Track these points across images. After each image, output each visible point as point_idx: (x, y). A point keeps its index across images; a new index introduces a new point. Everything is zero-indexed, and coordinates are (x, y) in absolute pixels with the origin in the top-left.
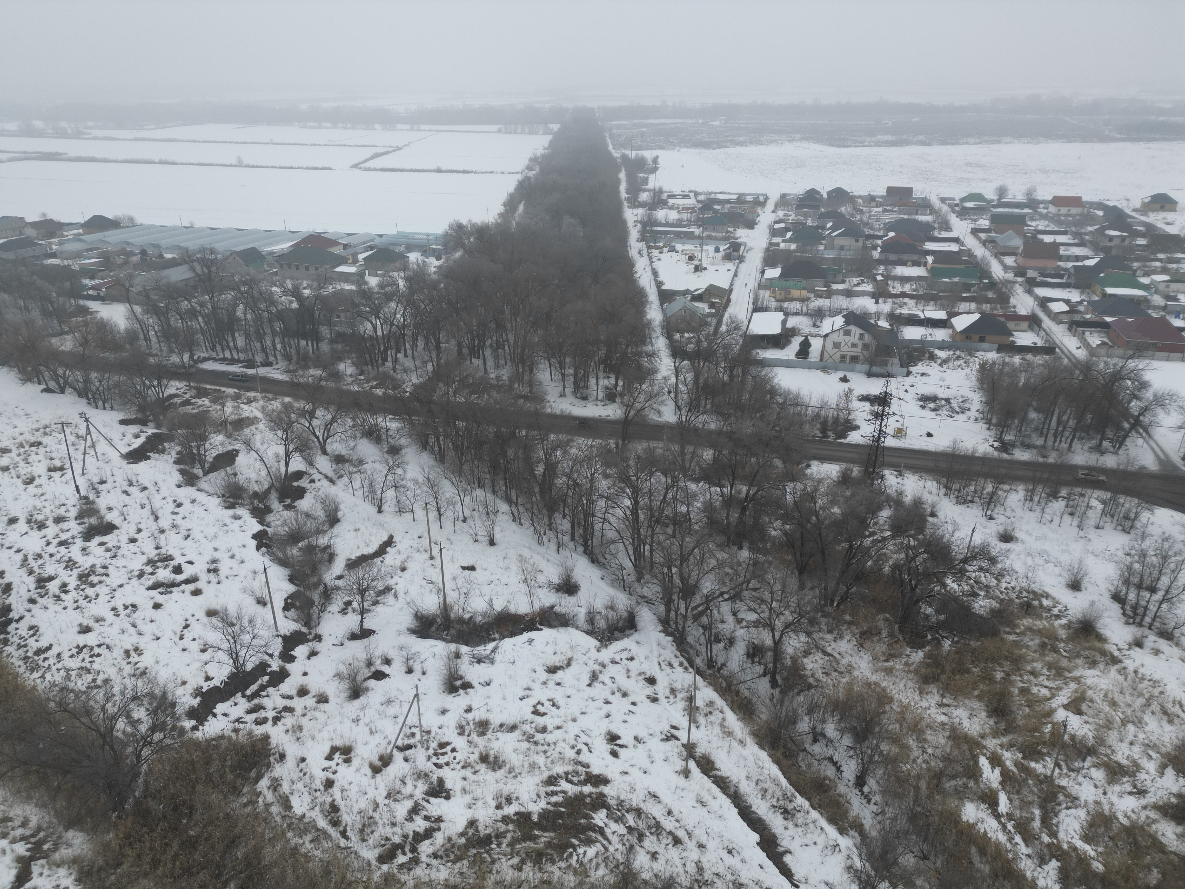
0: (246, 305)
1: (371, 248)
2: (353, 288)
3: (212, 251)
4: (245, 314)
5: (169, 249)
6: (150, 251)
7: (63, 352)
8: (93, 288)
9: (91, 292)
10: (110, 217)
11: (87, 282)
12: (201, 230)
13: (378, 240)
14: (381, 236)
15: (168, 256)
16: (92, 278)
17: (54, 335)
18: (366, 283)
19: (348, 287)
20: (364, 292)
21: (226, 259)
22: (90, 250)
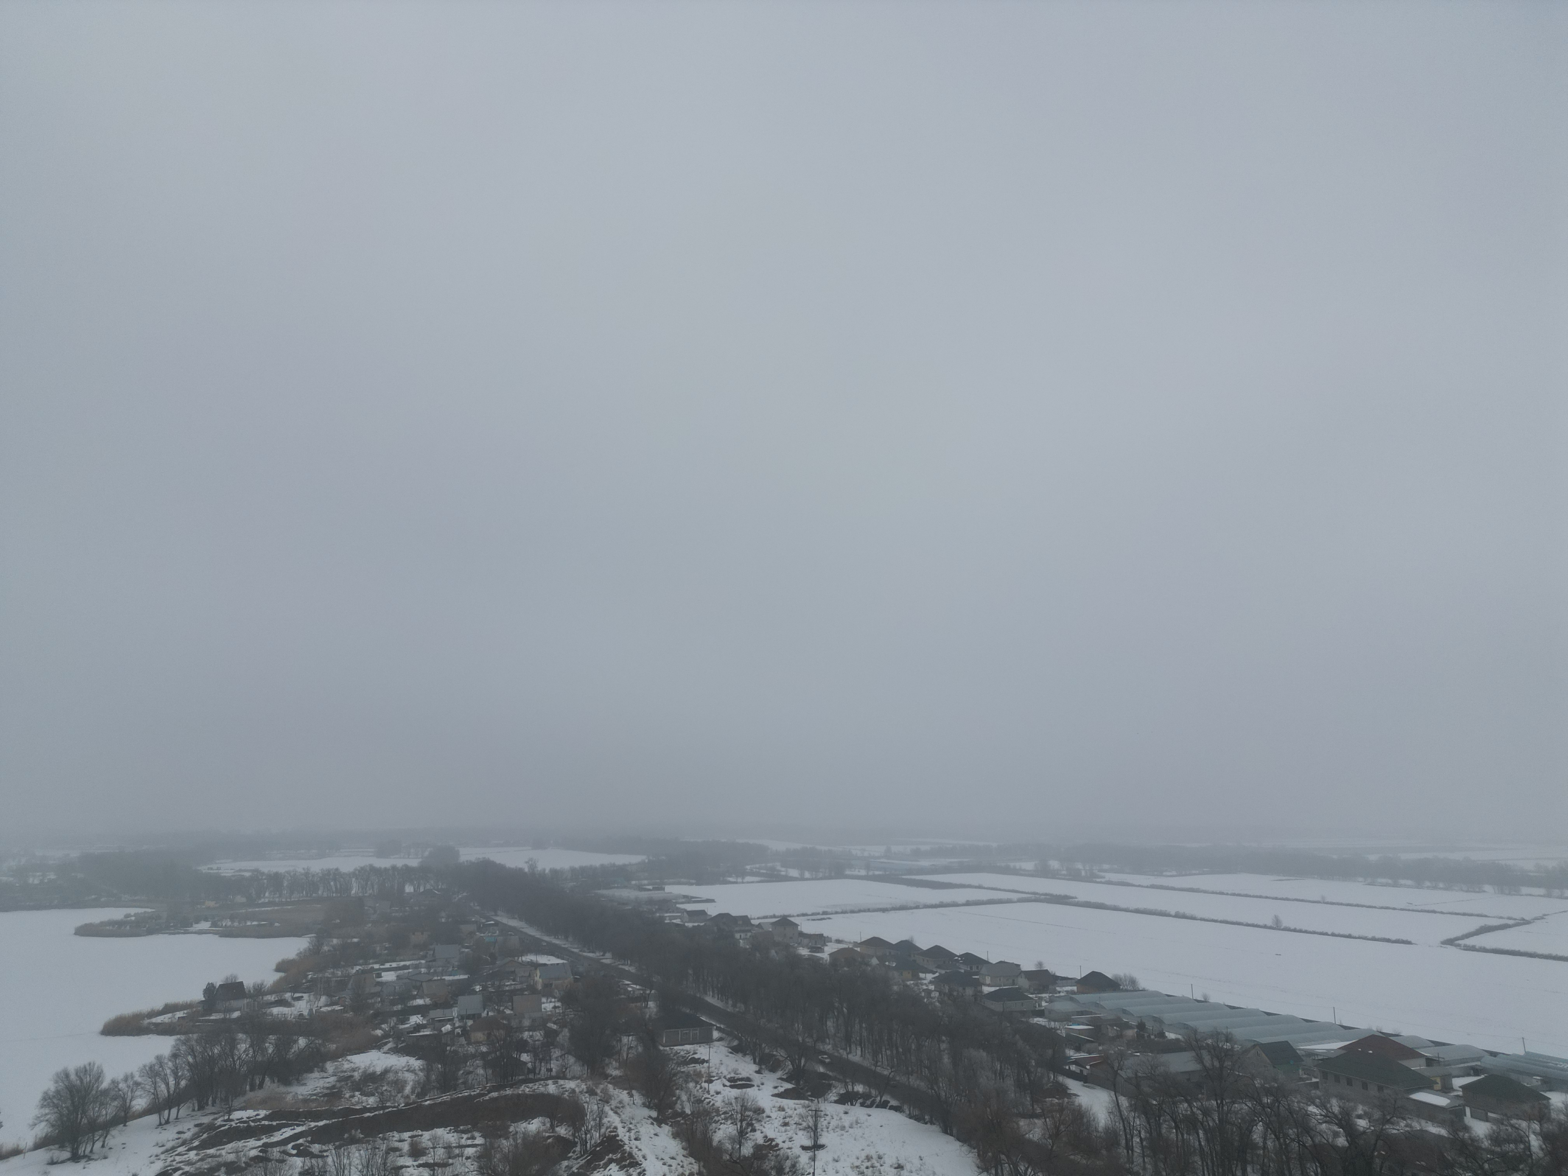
0: (1267, 1126)
1: (1476, 1071)
2: (1443, 1132)
3: (1228, 1038)
4: (1265, 1139)
5: (1173, 1027)
6: (1149, 1025)
7: (1030, 1141)
8: (1076, 1062)
9: (1073, 1068)
10: (1110, 976)
11: (1071, 1053)
12: (1217, 1007)
13: (1488, 1061)
14: (1494, 1054)
15: (1171, 1036)
16: (1078, 1049)
17: (1024, 1116)
18: (1467, 1129)
19: (1434, 1129)
20: (1463, 1142)
21: (1246, 1051)
22: (1081, 1013)
